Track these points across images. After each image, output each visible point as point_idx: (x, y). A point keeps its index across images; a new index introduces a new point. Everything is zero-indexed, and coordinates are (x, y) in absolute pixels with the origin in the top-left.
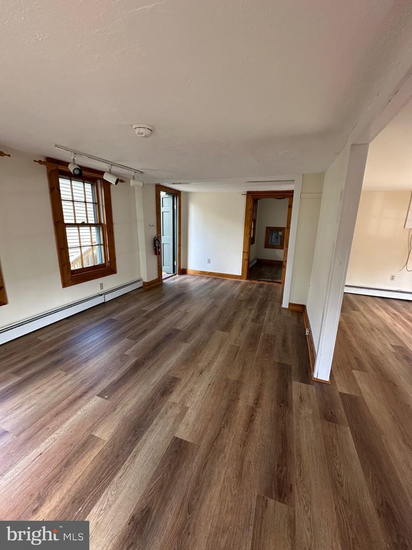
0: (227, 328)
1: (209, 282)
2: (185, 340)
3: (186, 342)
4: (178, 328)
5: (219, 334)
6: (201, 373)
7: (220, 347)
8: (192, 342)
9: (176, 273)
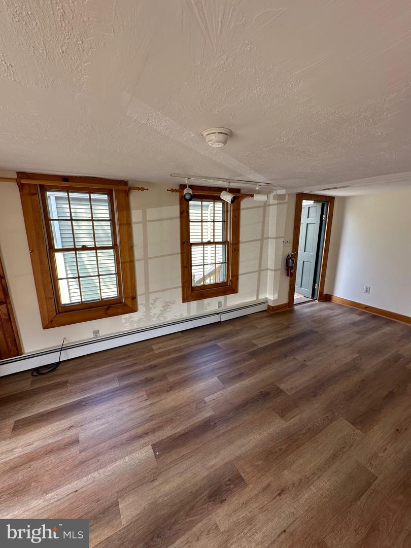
0: (363, 420)
1: (361, 321)
2: (283, 413)
3: (282, 417)
4: (283, 386)
5: (343, 427)
6: (280, 494)
7: (335, 456)
8: (292, 420)
9: (315, 298)
